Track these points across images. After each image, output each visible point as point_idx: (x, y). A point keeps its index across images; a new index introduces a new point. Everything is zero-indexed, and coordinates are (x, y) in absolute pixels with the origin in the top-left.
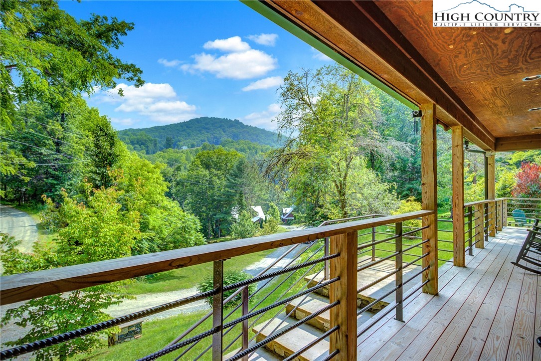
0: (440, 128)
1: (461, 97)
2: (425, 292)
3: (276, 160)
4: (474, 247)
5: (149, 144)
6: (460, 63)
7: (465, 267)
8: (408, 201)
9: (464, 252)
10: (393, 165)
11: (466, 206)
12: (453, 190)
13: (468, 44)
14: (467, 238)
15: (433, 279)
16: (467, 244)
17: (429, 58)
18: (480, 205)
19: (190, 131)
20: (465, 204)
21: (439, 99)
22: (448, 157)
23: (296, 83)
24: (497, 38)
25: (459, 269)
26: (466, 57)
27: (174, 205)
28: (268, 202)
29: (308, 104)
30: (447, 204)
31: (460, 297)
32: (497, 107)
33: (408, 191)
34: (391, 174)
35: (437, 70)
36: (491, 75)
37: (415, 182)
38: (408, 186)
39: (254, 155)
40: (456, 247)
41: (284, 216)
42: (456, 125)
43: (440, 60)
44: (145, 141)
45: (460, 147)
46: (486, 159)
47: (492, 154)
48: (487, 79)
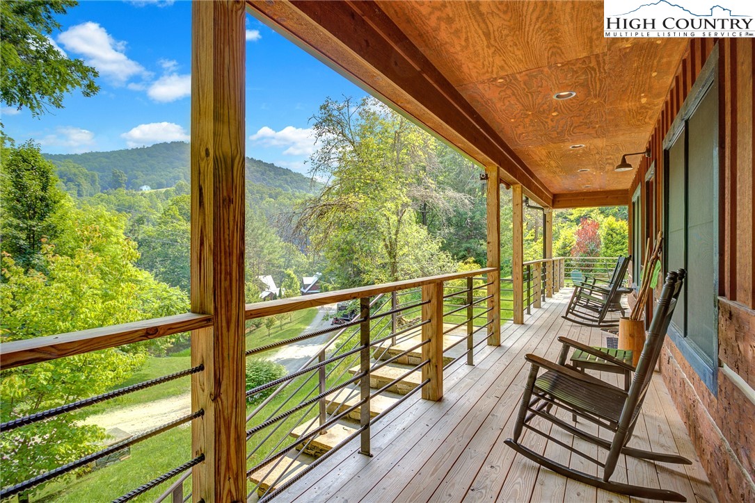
0: (502, 185)
1: (521, 157)
2: (490, 344)
3: (309, 211)
4: (532, 306)
5: (82, 181)
6: (519, 132)
7: (523, 324)
8: (466, 263)
9: (523, 310)
10: (449, 220)
11: (525, 264)
12: (513, 250)
13: (525, 120)
14: (525, 297)
15: (496, 331)
16: (525, 302)
17: (495, 128)
18: (538, 264)
19: (153, 162)
20: (524, 263)
21: (502, 162)
22: (507, 211)
23: (335, 113)
24: (547, 118)
25: (518, 326)
26: (524, 128)
27: (144, 275)
28: (283, 270)
29: (350, 142)
30: (507, 266)
31: (518, 346)
32: (552, 167)
33: (466, 252)
34: (447, 231)
35: (500, 135)
36: (545, 142)
37: (473, 240)
38: (465, 245)
39: (258, 202)
40: (515, 305)
41: (304, 289)
42: (517, 183)
43: (503, 129)
44: (75, 175)
45: (520, 206)
46: (545, 215)
47: (550, 211)
48: (542, 145)
